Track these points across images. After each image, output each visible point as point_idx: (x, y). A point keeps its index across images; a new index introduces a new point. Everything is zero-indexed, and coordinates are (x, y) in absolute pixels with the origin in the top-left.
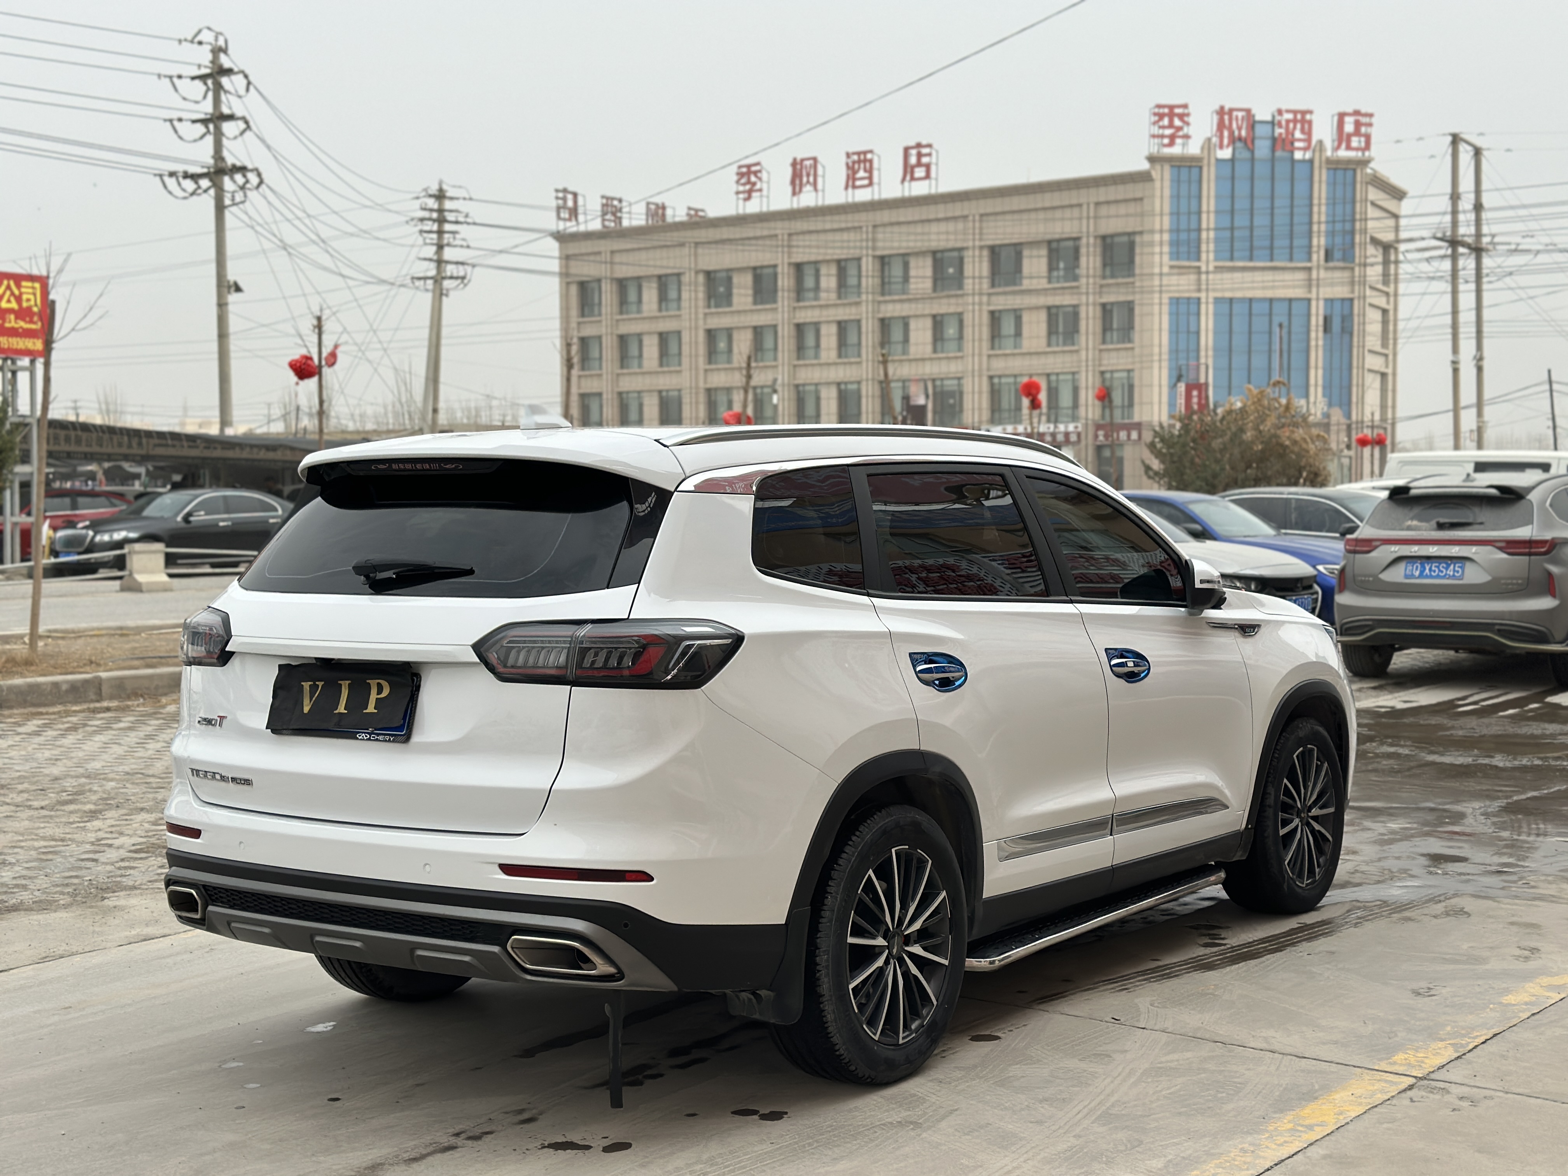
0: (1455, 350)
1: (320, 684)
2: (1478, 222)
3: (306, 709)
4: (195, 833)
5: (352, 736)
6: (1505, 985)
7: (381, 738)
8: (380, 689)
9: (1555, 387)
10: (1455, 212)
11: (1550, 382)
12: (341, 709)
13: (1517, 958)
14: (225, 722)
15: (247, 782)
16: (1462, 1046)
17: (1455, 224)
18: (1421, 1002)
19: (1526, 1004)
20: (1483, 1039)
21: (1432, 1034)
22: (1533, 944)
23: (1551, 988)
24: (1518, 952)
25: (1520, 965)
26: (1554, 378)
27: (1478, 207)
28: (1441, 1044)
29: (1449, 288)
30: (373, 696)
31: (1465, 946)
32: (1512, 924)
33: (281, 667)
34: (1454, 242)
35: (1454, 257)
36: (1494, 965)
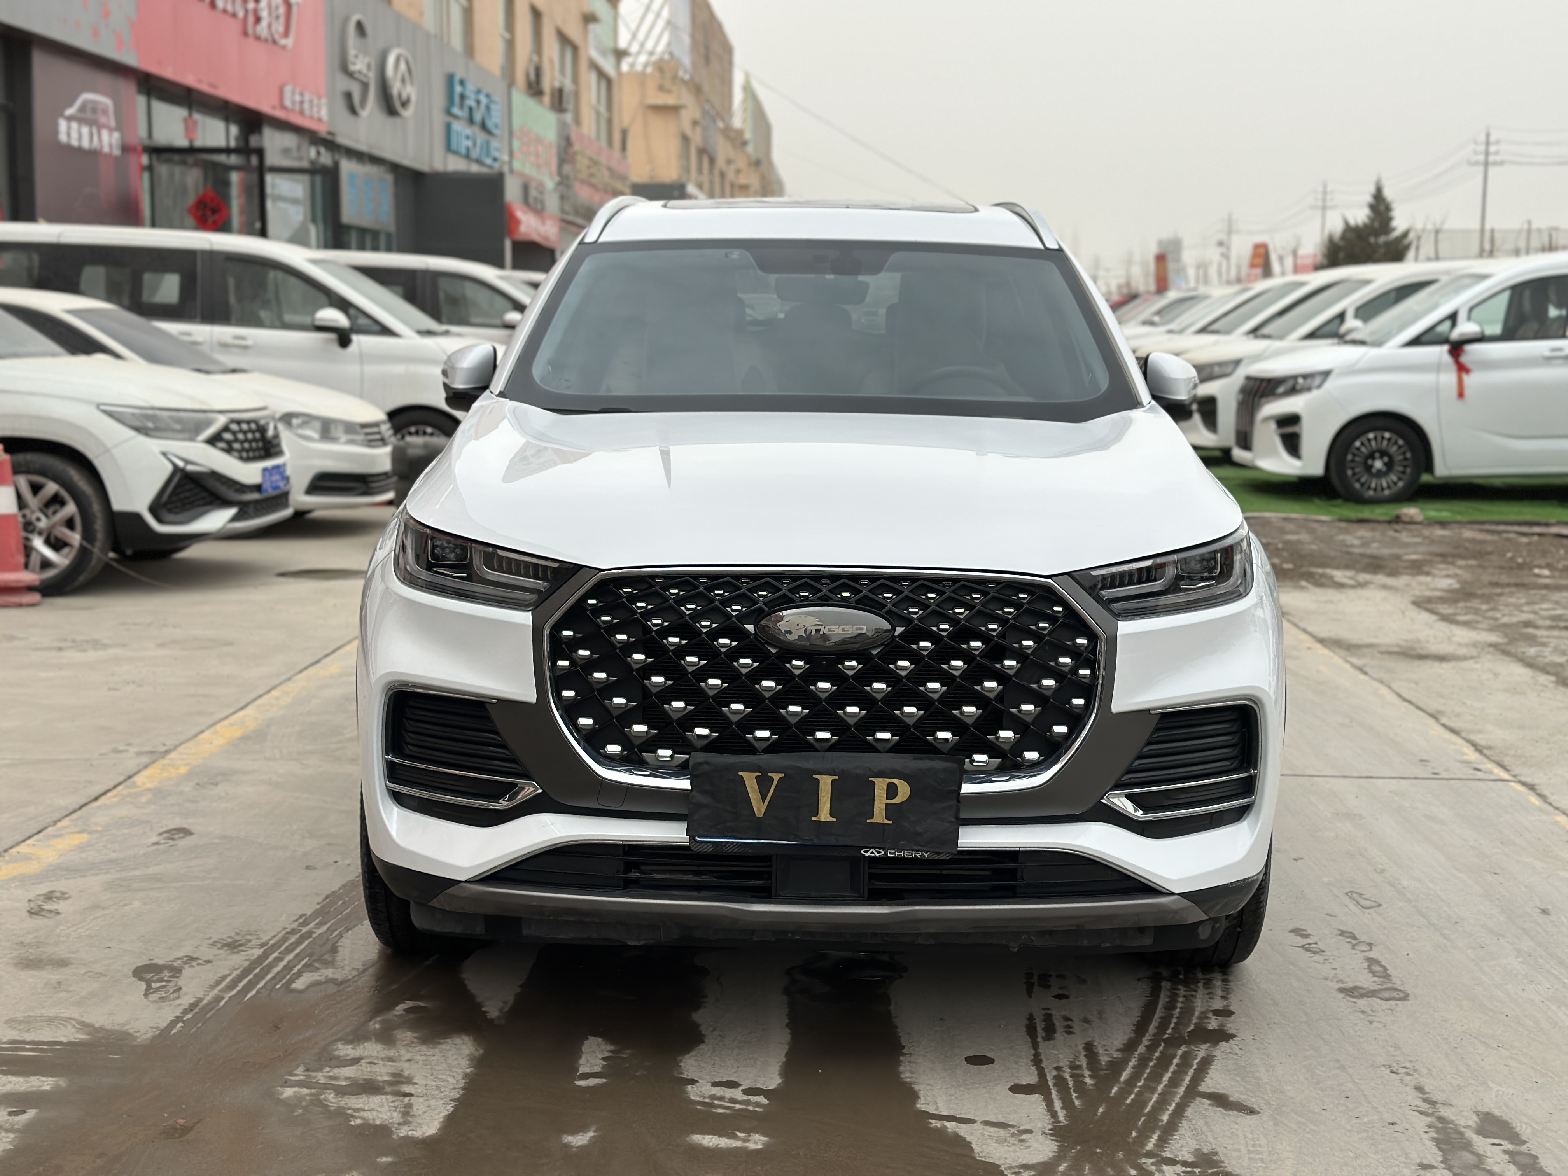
6: (83, 855)
13: (64, 896)
16: (127, 787)
18: (178, 823)
19: (60, 836)
20: (109, 795)
21: (159, 794)
22: (38, 922)
23: (27, 858)
24: (61, 906)
25: (60, 886)
28: (149, 786)
31: (136, 904)
32: (62, 963)
36: (95, 882)
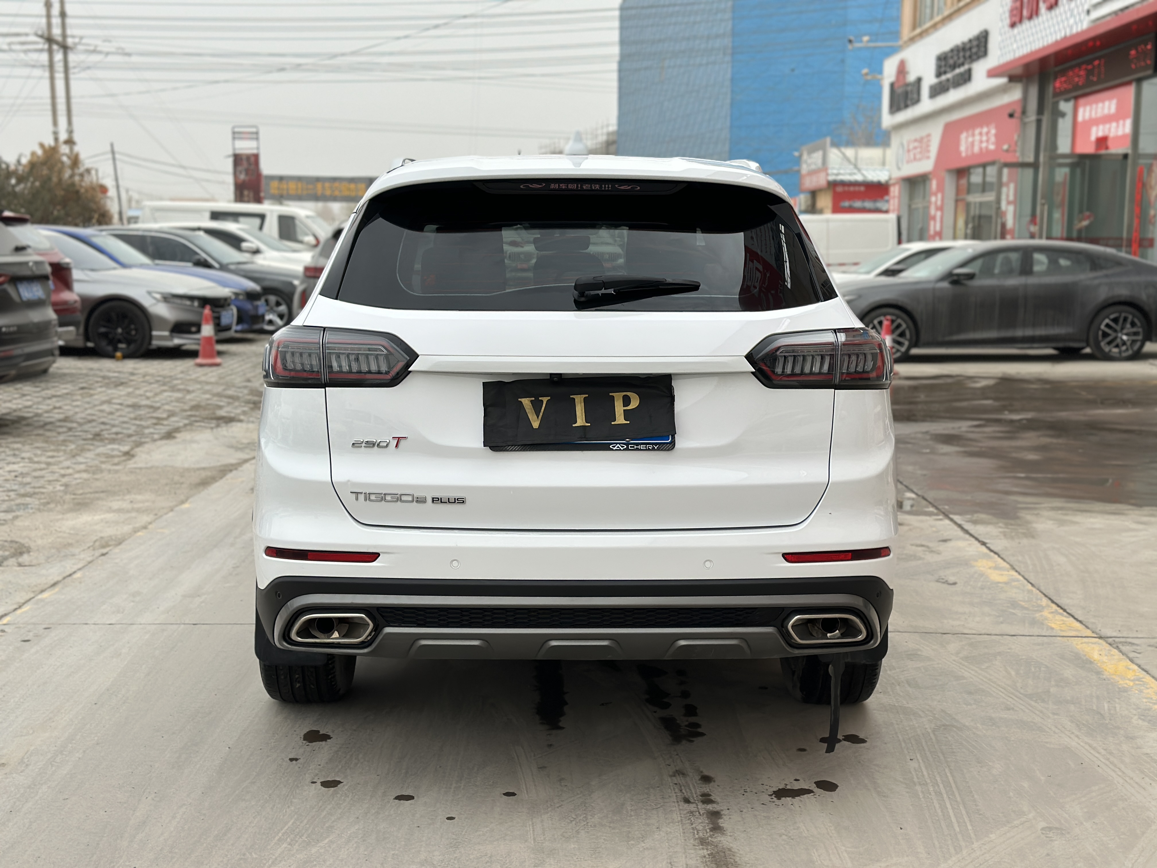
0: (55, 123)
1: (545, 400)
2: (64, 26)
3: (536, 424)
4: (371, 557)
5: (606, 448)
7: (642, 447)
8: (627, 401)
9: (117, 156)
10: (49, 16)
11: (113, 152)
12: (581, 421)
14: (402, 443)
15: (461, 501)
17: (49, 25)
26: (116, 149)
27: (63, 15)
29: (47, 74)
30: (619, 409)
33: (485, 384)
34: (50, 40)
35: (50, 52)
